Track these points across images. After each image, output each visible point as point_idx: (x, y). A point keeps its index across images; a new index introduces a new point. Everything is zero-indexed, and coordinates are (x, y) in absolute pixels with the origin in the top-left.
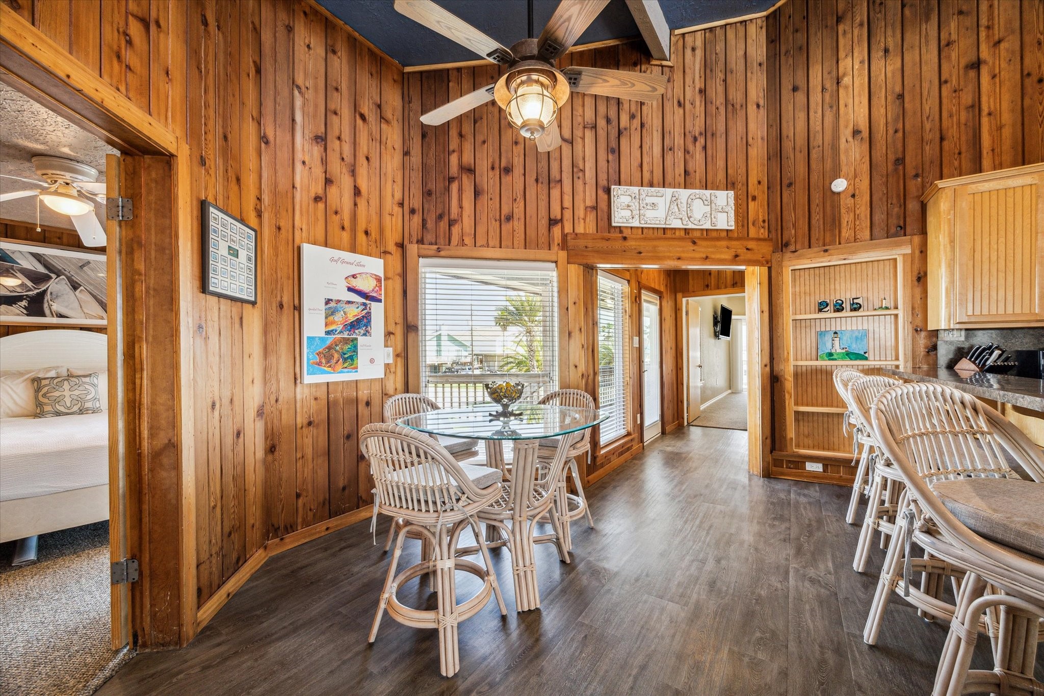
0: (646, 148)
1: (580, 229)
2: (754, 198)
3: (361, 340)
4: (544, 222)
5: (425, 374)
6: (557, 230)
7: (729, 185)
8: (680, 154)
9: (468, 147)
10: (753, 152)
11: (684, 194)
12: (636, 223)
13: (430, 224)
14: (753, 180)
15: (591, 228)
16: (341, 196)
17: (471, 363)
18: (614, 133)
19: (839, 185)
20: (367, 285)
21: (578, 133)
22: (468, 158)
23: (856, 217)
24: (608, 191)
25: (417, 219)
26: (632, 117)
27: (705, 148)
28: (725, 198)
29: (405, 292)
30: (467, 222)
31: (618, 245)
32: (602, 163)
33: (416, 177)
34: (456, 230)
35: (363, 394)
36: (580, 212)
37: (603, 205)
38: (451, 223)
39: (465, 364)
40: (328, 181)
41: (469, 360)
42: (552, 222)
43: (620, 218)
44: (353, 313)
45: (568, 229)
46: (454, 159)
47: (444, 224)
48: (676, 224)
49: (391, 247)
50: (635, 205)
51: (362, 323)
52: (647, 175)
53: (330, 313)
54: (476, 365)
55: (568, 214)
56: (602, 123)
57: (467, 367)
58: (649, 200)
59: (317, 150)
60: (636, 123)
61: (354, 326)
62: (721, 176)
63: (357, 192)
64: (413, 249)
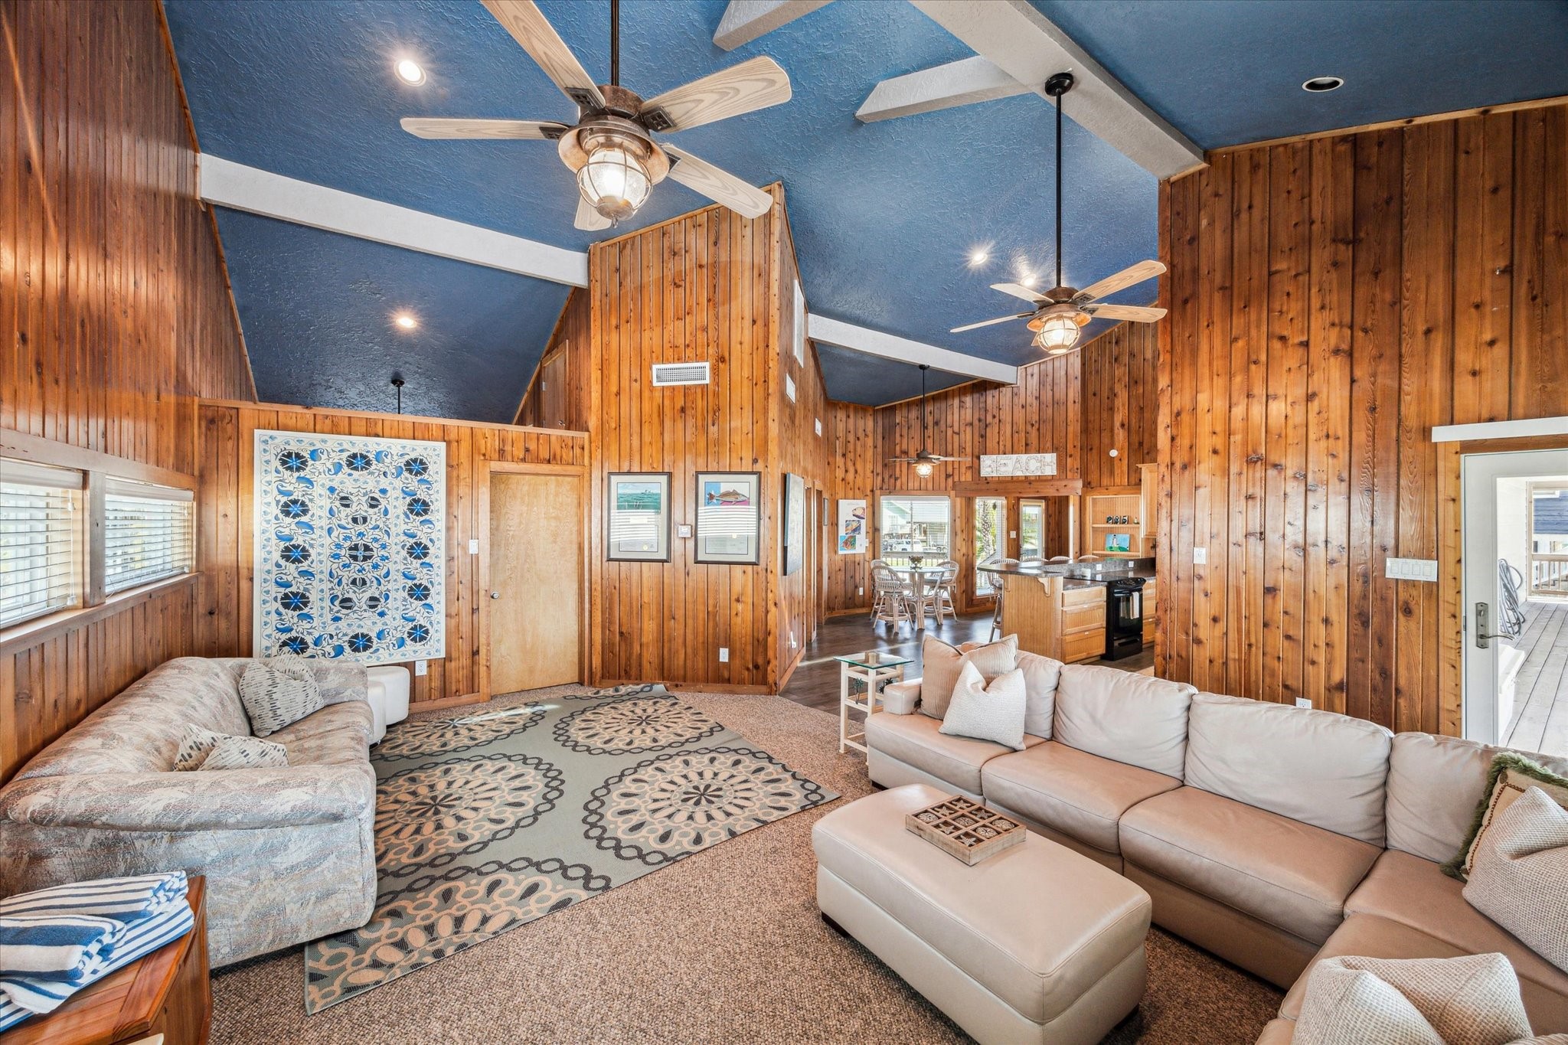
0: (1002, 432)
1: (963, 479)
2: (1071, 456)
3: (857, 536)
4: (944, 476)
5: (882, 552)
6: (950, 480)
7: (1054, 449)
8: (1023, 434)
9: (905, 441)
10: (1071, 429)
11: (1024, 457)
12: (994, 475)
13: (886, 480)
14: (1070, 446)
15: (969, 478)
16: (850, 476)
17: (910, 535)
18: (983, 425)
19: (1114, 453)
20: (859, 513)
21: (962, 429)
22: (904, 447)
23: (1122, 472)
24: (979, 458)
25: (880, 478)
26: (994, 417)
27: (1039, 429)
28: (1050, 458)
29: (874, 513)
30: (904, 479)
31: (985, 487)
32: (976, 443)
33: (880, 458)
34: (898, 483)
35: (857, 560)
36: (963, 470)
37: (977, 466)
38: (896, 479)
39: (902, 536)
40: (846, 471)
41: (907, 530)
42: (947, 476)
43: (985, 472)
44: (855, 525)
45: (956, 479)
46: (898, 448)
47: (892, 480)
48: (1019, 473)
49: (869, 493)
50: (994, 465)
51: (857, 529)
52: (1002, 447)
53: (847, 526)
54: (918, 536)
55: (956, 471)
56: (976, 422)
57: (904, 540)
58: (1003, 462)
59: (843, 460)
60: (997, 420)
61: (854, 530)
62: (1049, 444)
63: (856, 472)
64: (878, 492)
